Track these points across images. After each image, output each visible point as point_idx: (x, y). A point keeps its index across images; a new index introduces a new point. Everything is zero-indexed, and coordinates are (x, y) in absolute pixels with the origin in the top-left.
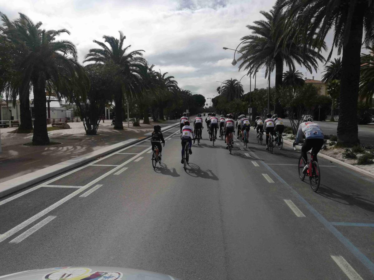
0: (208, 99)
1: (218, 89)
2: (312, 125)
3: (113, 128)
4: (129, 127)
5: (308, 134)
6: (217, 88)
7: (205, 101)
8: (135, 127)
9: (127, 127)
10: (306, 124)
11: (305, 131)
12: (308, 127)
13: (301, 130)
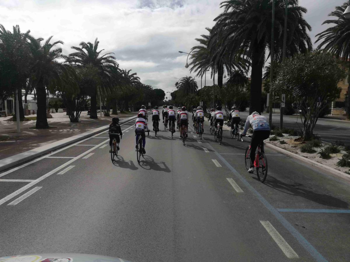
0: (167, 92)
1: (177, 84)
2: (259, 117)
3: (89, 117)
4: (101, 117)
5: (255, 126)
6: (175, 84)
7: (164, 95)
8: (106, 117)
9: (100, 117)
10: (254, 117)
11: (252, 123)
12: (255, 119)
13: (249, 122)
